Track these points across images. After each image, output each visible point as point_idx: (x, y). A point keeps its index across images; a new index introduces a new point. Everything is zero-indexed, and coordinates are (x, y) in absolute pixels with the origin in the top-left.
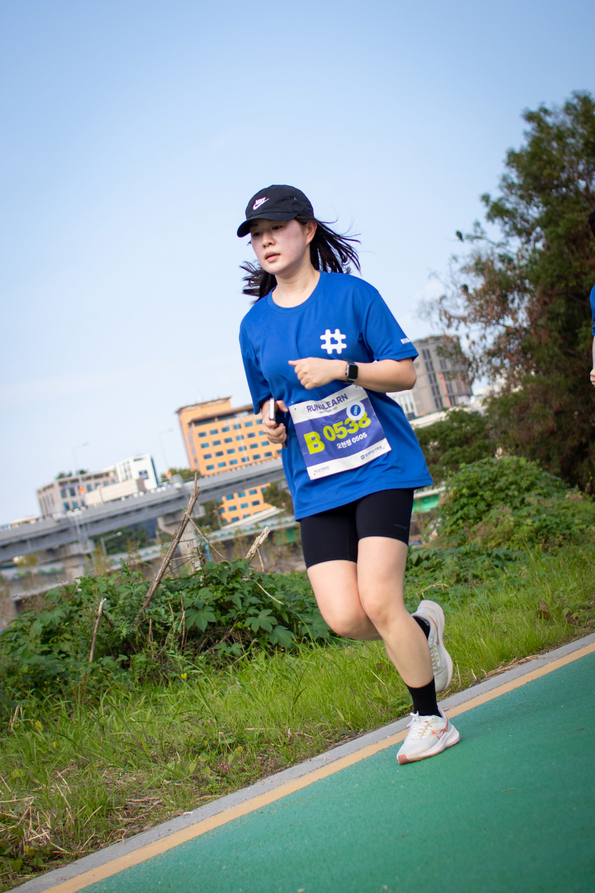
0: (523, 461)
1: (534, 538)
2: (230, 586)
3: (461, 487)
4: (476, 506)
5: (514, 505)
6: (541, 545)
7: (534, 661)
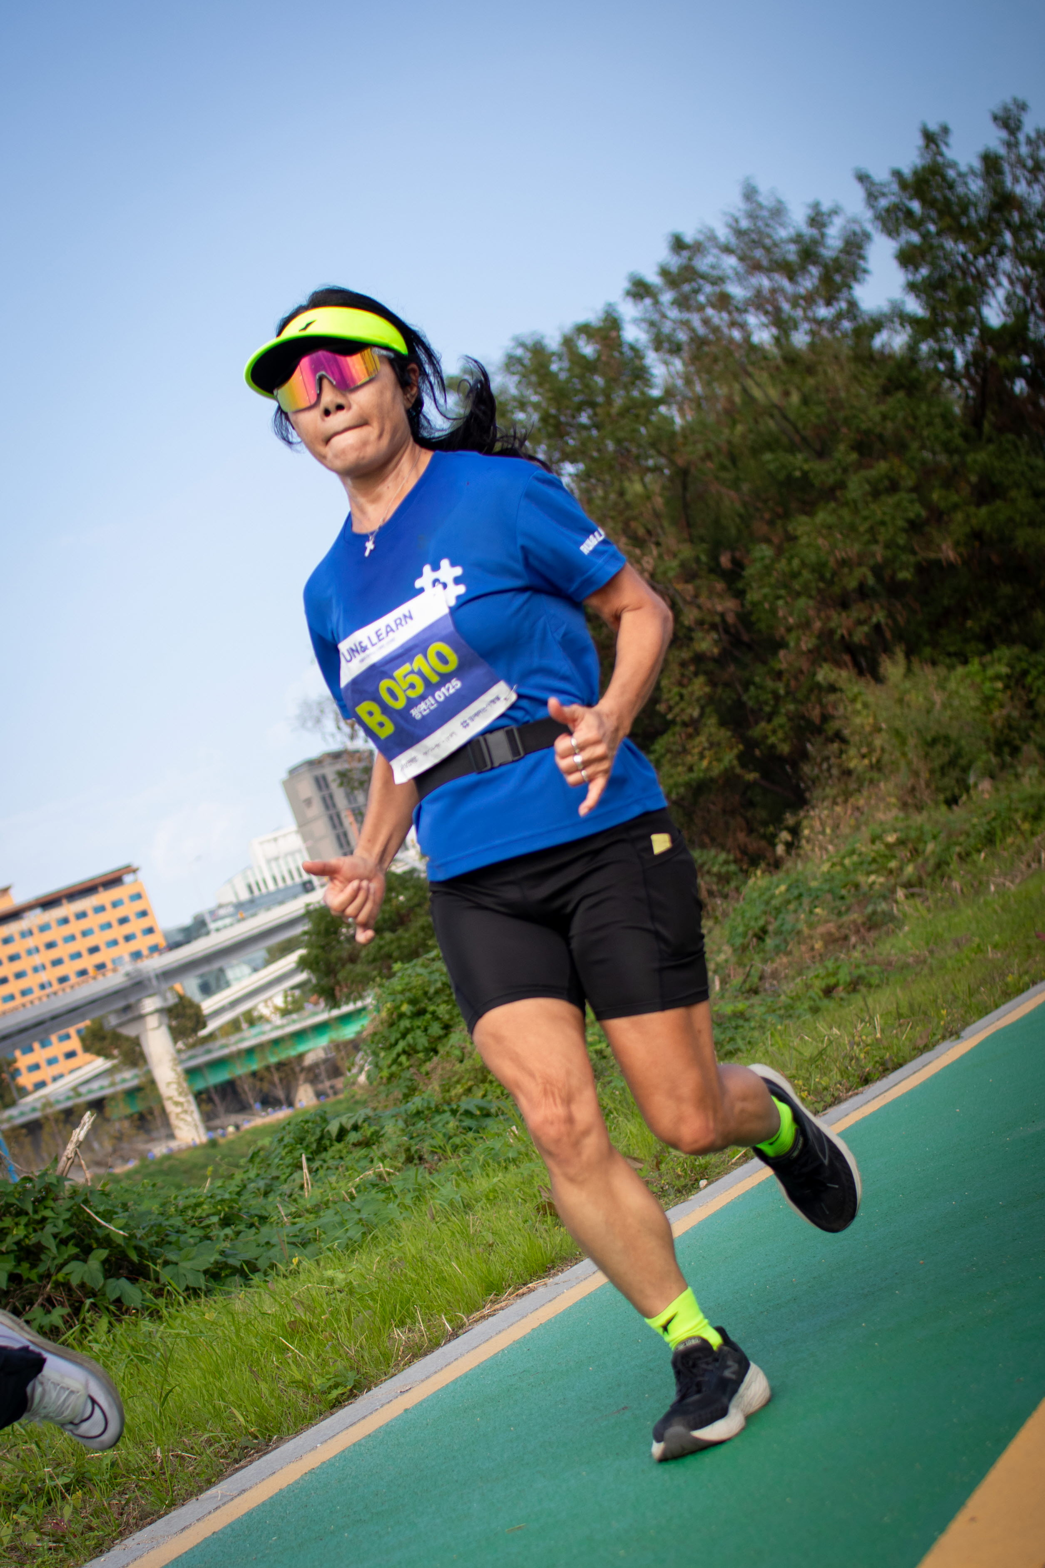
2: (39, 1216)
3: (398, 1003)
4: (426, 1030)
7: (541, 1290)
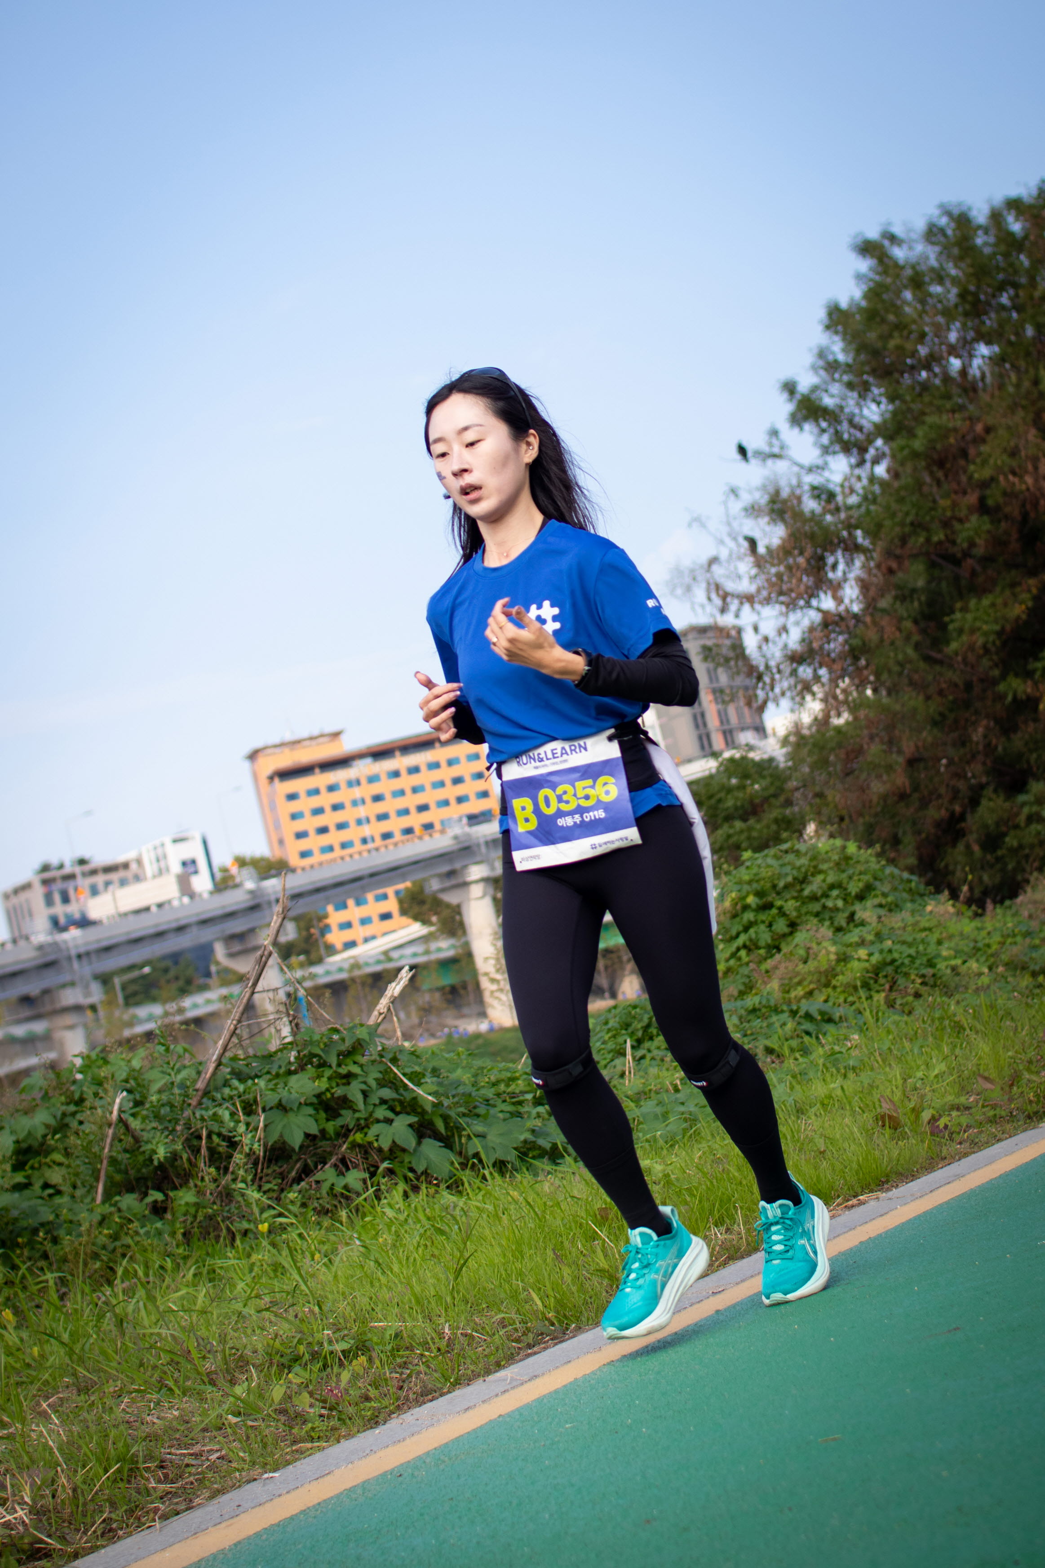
0: (852, 848)
1: (872, 982)
2: (343, 1070)
3: (744, 893)
4: (770, 925)
5: (836, 924)
6: (883, 995)
7: (873, 1203)
